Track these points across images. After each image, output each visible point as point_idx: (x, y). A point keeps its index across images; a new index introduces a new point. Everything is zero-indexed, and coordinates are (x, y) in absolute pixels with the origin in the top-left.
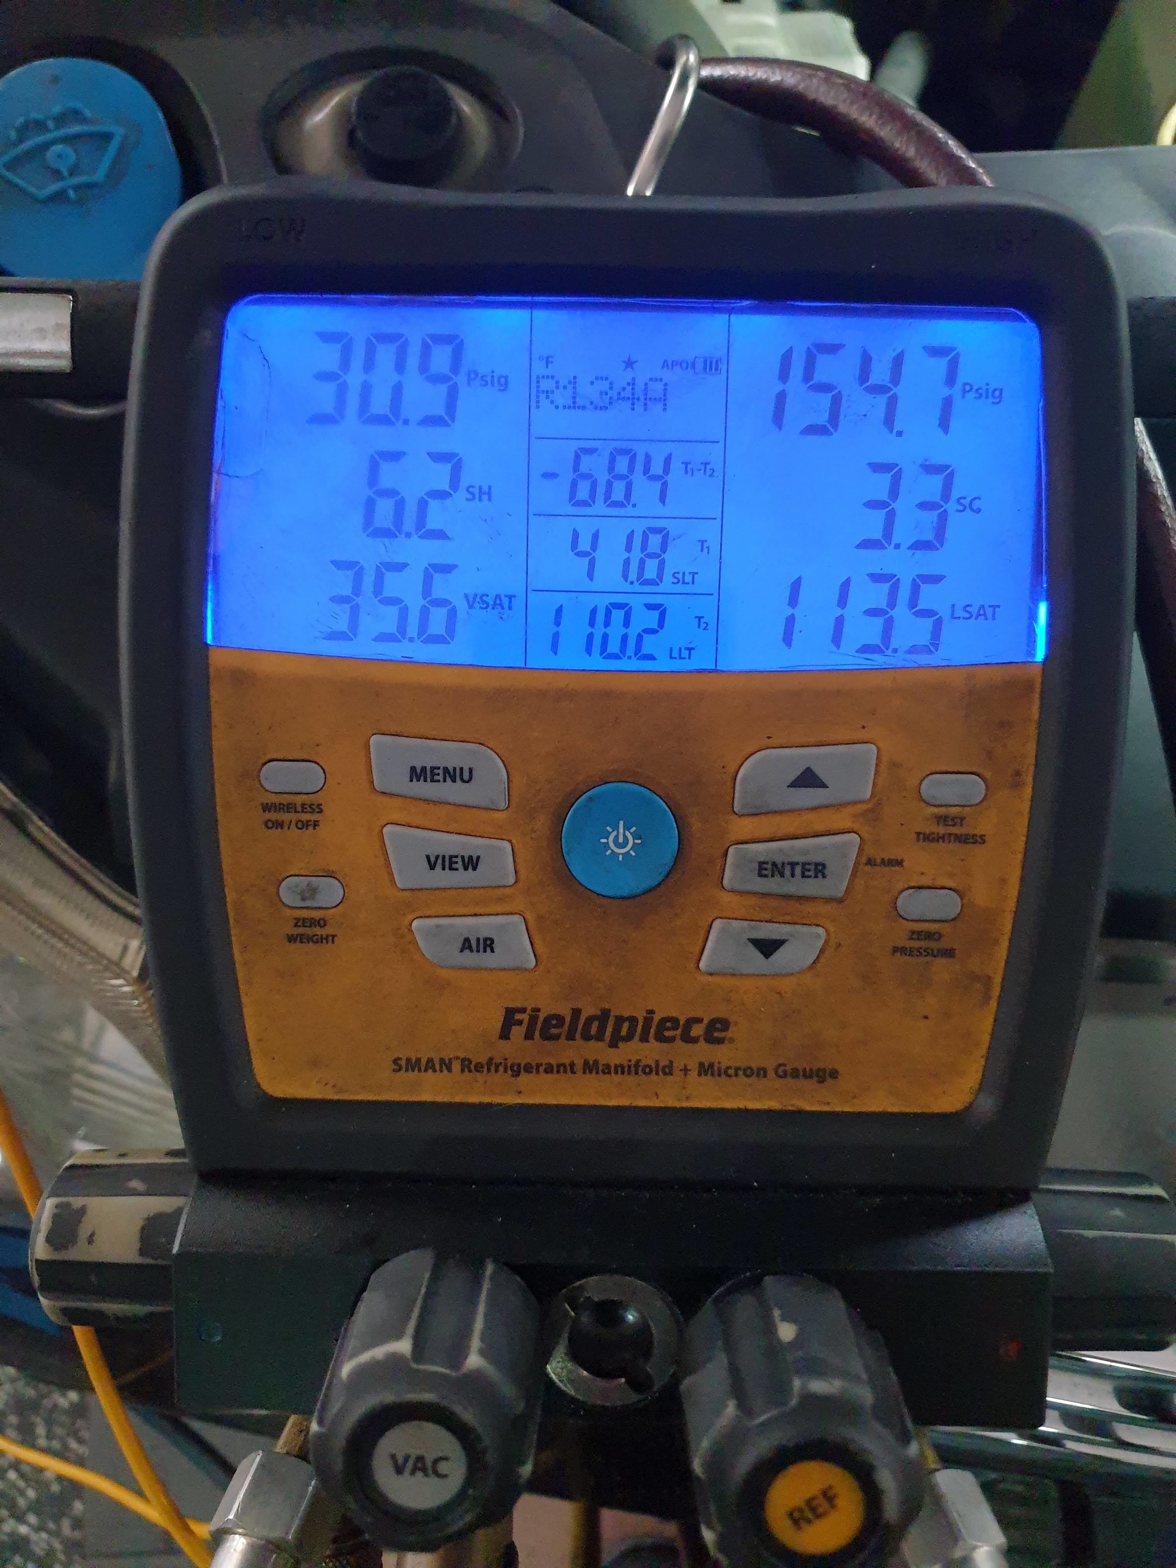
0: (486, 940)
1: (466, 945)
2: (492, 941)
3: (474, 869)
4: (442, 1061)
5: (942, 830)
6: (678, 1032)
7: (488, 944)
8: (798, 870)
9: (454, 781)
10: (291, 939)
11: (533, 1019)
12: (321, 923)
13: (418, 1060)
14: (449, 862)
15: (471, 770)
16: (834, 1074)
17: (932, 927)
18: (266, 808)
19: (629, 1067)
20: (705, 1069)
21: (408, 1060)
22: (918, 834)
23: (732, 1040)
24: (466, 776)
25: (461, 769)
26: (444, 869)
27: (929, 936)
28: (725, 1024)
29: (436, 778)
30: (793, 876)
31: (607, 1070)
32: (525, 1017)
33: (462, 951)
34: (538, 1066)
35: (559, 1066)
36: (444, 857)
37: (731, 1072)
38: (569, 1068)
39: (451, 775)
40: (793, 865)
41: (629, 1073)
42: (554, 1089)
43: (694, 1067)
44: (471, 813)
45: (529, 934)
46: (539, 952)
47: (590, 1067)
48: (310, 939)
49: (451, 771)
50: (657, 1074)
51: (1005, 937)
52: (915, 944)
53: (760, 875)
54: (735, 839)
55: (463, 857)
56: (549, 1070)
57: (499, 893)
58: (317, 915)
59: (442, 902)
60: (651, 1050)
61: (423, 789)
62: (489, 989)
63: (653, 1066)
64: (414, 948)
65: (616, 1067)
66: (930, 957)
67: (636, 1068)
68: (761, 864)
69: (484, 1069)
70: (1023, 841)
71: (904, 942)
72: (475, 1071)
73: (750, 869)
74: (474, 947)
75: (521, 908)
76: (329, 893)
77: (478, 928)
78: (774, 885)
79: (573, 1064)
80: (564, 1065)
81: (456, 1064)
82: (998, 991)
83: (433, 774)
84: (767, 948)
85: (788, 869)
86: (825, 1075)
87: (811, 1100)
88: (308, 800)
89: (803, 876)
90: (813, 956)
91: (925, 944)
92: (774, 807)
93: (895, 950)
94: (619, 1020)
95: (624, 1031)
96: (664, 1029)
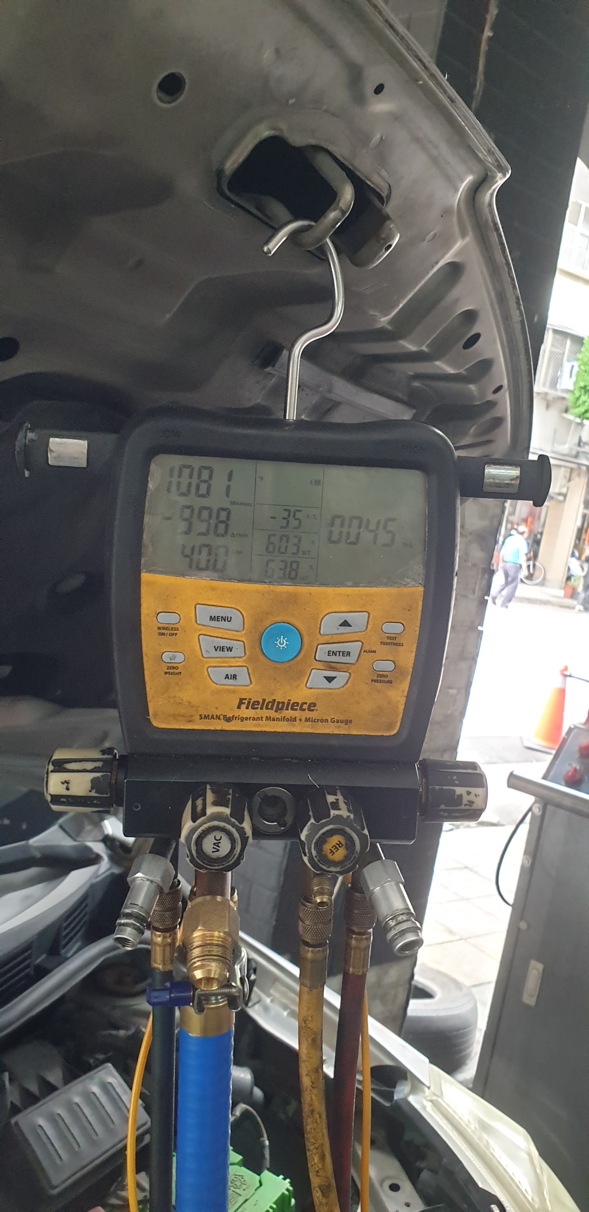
0: (234, 675)
1: (227, 677)
2: (236, 676)
3: (231, 651)
4: (217, 716)
5: (389, 641)
6: (298, 708)
7: (235, 677)
8: (341, 653)
9: (225, 621)
10: (166, 673)
11: (249, 702)
12: (177, 668)
13: (208, 715)
14: (222, 649)
15: (231, 617)
16: (351, 721)
17: (385, 673)
18: (159, 628)
19: (281, 718)
20: (307, 720)
21: (205, 715)
22: (381, 642)
23: (317, 710)
24: (229, 620)
25: (228, 617)
26: (220, 651)
27: (384, 676)
28: (314, 705)
29: (219, 620)
30: (339, 656)
31: (274, 720)
32: (246, 702)
33: (225, 679)
34: (250, 718)
35: (257, 718)
36: (220, 647)
37: (316, 720)
38: (260, 719)
39: (224, 619)
40: (339, 652)
41: (281, 721)
42: (256, 726)
43: (303, 719)
44: (230, 632)
45: (249, 674)
46: (252, 679)
47: (268, 719)
48: (172, 674)
49: (224, 617)
50: (291, 721)
51: (409, 678)
52: (379, 679)
53: (329, 655)
54: (320, 643)
55: (227, 647)
56: (254, 719)
57: (239, 660)
58: (175, 665)
59: (219, 662)
60: (289, 713)
61: (214, 623)
62: (234, 692)
63: (290, 719)
64: (208, 677)
65: (277, 718)
66: (384, 683)
67: (284, 719)
68: (329, 651)
69: (232, 719)
70: (416, 645)
71: (375, 678)
72: (228, 720)
73: (325, 653)
74: (230, 678)
75: (246, 665)
76: (180, 657)
77: (231, 671)
78: (333, 658)
79: (262, 718)
80: (259, 718)
81: (222, 717)
82: (406, 695)
83: (218, 619)
84: (330, 679)
85: (338, 653)
86: (348, 722)
87: (343, 730)
88: (173, 626)
89: (343, 656)
90: (345, 682)
91: (382, 679)
92: (334, 633)
93: (372, 680)
94: (279, 703)
95: (280, 706)
96: (294, 706)
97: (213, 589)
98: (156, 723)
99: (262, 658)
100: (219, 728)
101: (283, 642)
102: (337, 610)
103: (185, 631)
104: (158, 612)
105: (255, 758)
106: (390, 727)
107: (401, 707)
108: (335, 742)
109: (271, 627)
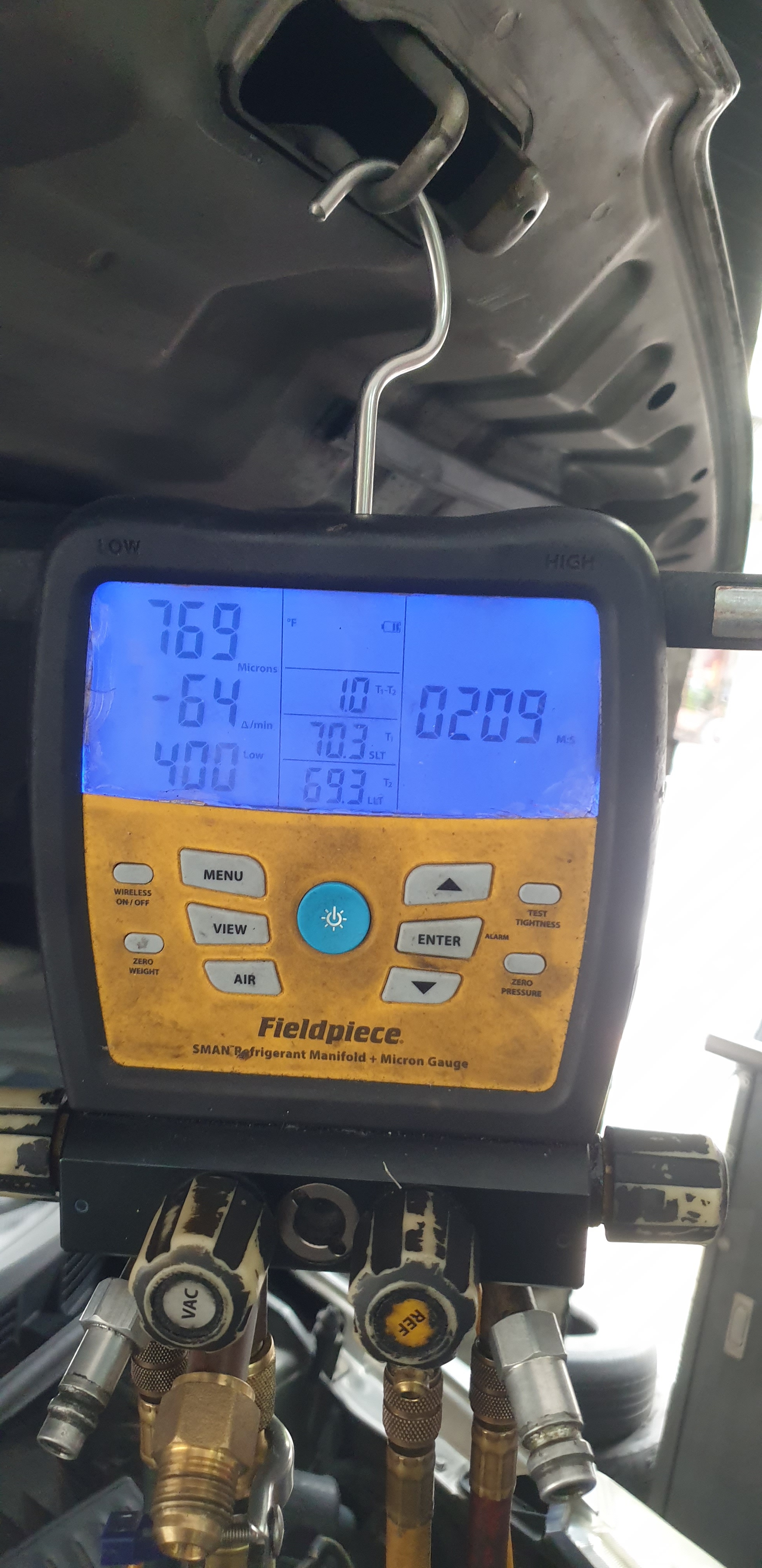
0: (250, 976)
1: (238, 979)
2: (254, 978)
3: (243, 933)
4: (223, 1048)
5: (532, 918)
6: (369, 1036)
7: (251, 979)
8: (443, 940)
9: (231, 879)
10: (132, 971)
11: (279, 1025)
12: (150, 962)
13: (209, 1047)
14: (228, 929)
15: (241, 873)
16: (465, 1064)
17: (527, 978)
18: (117, 892)
19: (339, 1056)
20: (385, 1059)
21: (203, 1047)
22: (518, 920)
23: (402, 1042)
24: (238, 877)
25: (236, 872)
26: (224, 932)
27: (525, 982)
28: (398, 1032)
29: (220, 877)
30: (440, 944)
31: (325, 1057)
32: (275, 1024)
33: (235, 982)
34: (282, 1053)
35: (295, 1053)
36: (224, 925)
37: (400, 1061)
38: (301, 1055)
39: (229, 876)
40: (440, 937)
41: (338, 1059)
42: (293, 1067)
43: (378, 1057)
44: (241, 899)
45: (278, 973)
46: (284, 985)
47: (314, 1055)
48: (143, 971)
49: (230, 873)
50: (356, 1060)
51: (573, 987)
52: (516, 987)
53: (420, 943)
54: (405, 919)
55: (236, 926)
56: (289, 1055)
57: (258, 948)
58: (147, 957)
59: (224, 953)
60: (352, 1046)
61: (212, 884)
62: (252, 1006)
63: (354, 1056)
64: (206, 980)
65: (330, 1055)
66: (526, 996)
67: (343, 1056)
68: (420, 936)
69: (250, 1054)
70: (584, 927)
71: (508, 986)
72: (245, 1055)
73: (414, 939)
74: (243, 980)
75: (272, 958)
76: (154, 944)
77: (245, 969)
78: (429, 949)
79: (303, 1053)
80: (298, 1053)
81: (232, 1050)
82: (568, 1019)
83: (218, 875)
84: (424, 987)
85: (437, 940)
86: (459, 1065)
87: (450, 1080)
88: (142, 888)
89: (446, 944)
90: (453, 992)
91: (522, 987)
92: (428, 901)
93: (503, 990)
94: (333, 1027)
95: (336, 1034)
96: (360, 1034)
97: (210, 822)
98: (121, 1058)
99: (300, 947)
100: (227, 1069)
101: (335, 918)
102: (435, 860)
103: (162, 898)
104: (114, 862)
105: (293, 1127)
106: (539, 1076)
107: (559, 1042)
108: (435, 1103)
109: (311, 892)
